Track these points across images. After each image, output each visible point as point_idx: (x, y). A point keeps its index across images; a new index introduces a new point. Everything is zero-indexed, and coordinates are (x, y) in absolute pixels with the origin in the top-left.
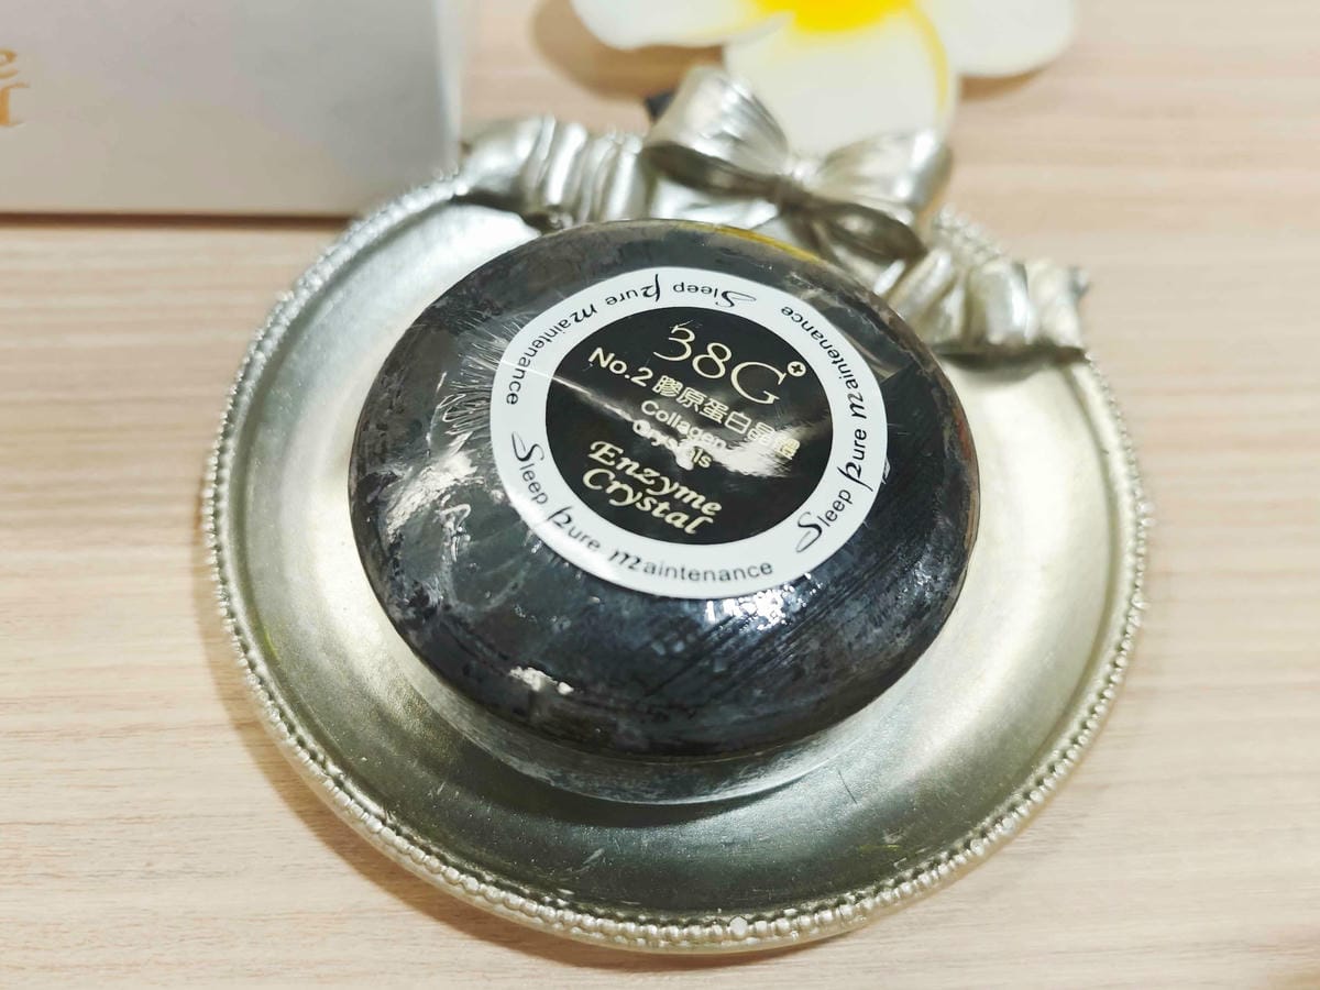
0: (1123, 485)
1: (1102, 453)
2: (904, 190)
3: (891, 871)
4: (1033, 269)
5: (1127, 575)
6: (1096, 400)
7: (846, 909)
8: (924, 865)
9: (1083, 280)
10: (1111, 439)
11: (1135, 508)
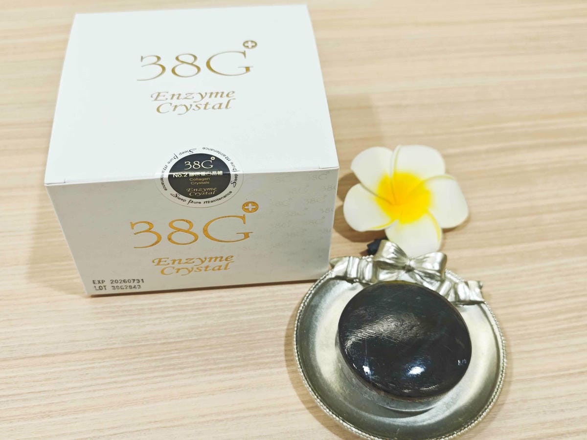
0: (498, 334)
1: (492, 326)
2: (437, 267)
3: (463, 426)
4: (470, 282)
5: (501, 355)
6: (488, 313)
7: (455, 435)
8: (469, 424)
9: (481, 284)
10: (493, 323)
11: (501, 338)
